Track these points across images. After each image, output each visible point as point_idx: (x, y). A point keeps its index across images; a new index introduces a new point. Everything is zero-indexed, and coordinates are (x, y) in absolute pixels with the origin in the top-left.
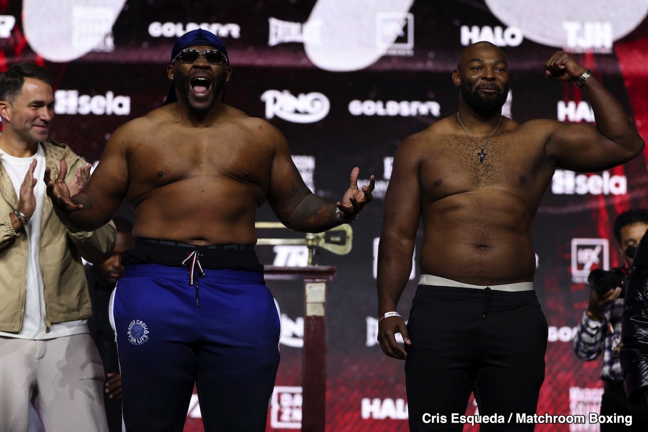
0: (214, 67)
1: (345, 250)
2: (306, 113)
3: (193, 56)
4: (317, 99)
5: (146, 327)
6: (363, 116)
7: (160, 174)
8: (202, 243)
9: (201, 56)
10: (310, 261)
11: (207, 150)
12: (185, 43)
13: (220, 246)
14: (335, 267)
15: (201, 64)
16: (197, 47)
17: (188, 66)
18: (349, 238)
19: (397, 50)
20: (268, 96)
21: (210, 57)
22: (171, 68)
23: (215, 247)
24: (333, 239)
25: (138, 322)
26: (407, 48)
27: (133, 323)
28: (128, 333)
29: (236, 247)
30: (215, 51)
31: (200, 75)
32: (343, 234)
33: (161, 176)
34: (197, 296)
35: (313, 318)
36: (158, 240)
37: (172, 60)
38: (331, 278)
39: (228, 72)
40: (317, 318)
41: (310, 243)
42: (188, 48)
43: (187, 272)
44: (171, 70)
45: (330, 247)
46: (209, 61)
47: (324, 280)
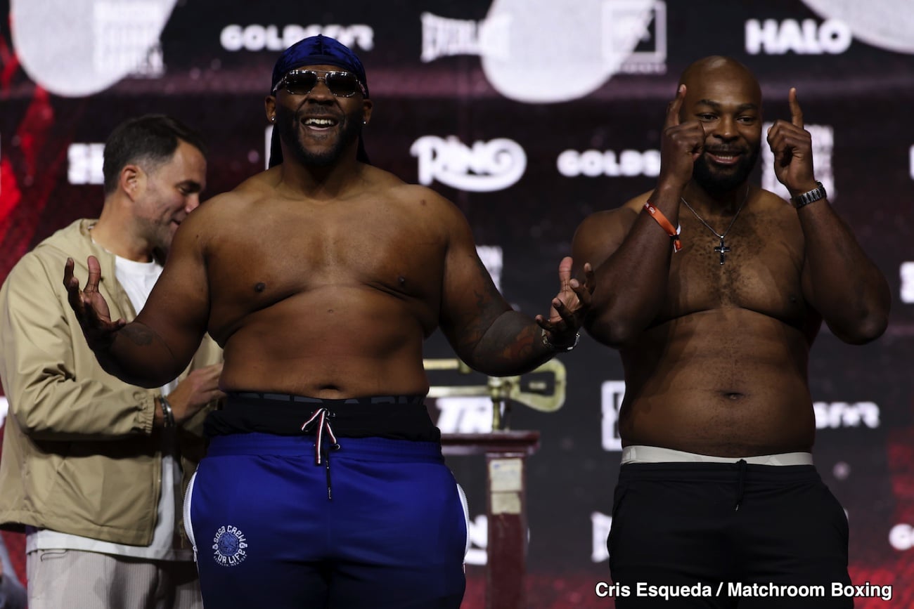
0: (343, 101)
1: (554, 403)
2: (486, 174)
3: (307, 83)
4: (504, 151)
5: (243, 538)
6: (582, 178)
7: (259, 287)
8: (334, 396)
9: (320, 83)
10: (496, 422)
11: (334, 243)
12: (294, 60)
13: (365, 400)
14: (537, 433)
15: (320, 96)
16: (314, 66)
17: (298, 99)
18: (559, 383)
19: (638, 64)
20: (423, 147)
21: (335, 84)
22: (272, 101)
23: (356, 402)
24: (533, 385)
25: (230, 529)
26: (655, 61)
27: (222, 531)
28: (213, 547)
29: (392, 401)
30: (344, 74)
31: (318, 115)
32: (550, 377)
33: (260, 290)
34: (329, 485)
35: (502, 517)
36: (261, 393)
37: (273, 88)
38: (531, 450)
39: (366, 108)
40: (508, 517)
41: (495, 393)
42: (300, 69)
43: (310, 444)
44: (272, 105)
45: (528, 400)
46: (333, 91)
47: (520, 455)
